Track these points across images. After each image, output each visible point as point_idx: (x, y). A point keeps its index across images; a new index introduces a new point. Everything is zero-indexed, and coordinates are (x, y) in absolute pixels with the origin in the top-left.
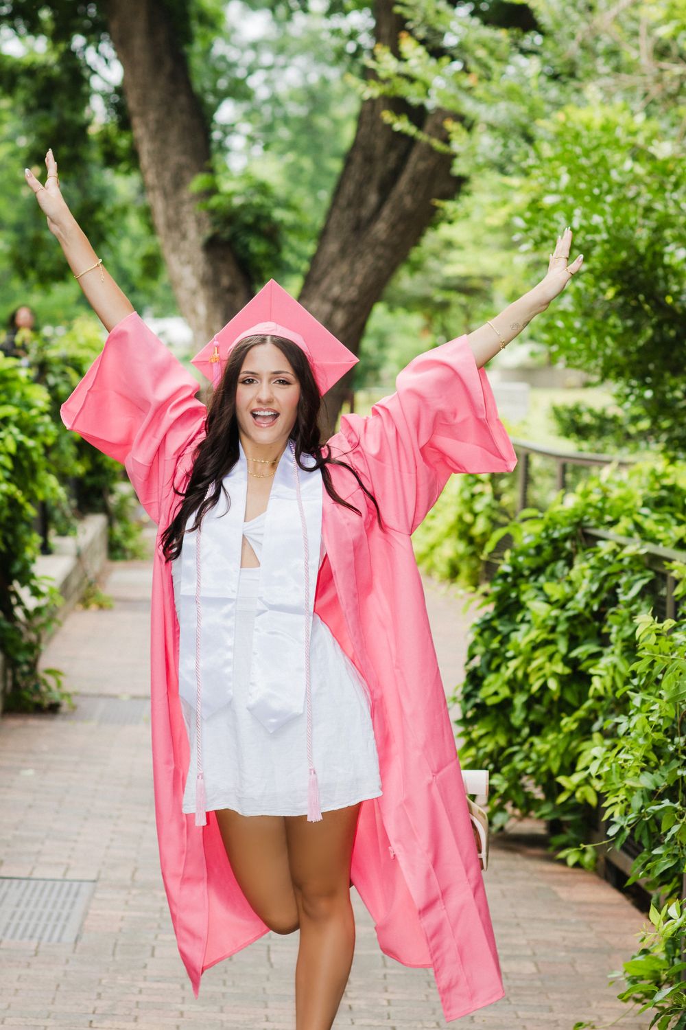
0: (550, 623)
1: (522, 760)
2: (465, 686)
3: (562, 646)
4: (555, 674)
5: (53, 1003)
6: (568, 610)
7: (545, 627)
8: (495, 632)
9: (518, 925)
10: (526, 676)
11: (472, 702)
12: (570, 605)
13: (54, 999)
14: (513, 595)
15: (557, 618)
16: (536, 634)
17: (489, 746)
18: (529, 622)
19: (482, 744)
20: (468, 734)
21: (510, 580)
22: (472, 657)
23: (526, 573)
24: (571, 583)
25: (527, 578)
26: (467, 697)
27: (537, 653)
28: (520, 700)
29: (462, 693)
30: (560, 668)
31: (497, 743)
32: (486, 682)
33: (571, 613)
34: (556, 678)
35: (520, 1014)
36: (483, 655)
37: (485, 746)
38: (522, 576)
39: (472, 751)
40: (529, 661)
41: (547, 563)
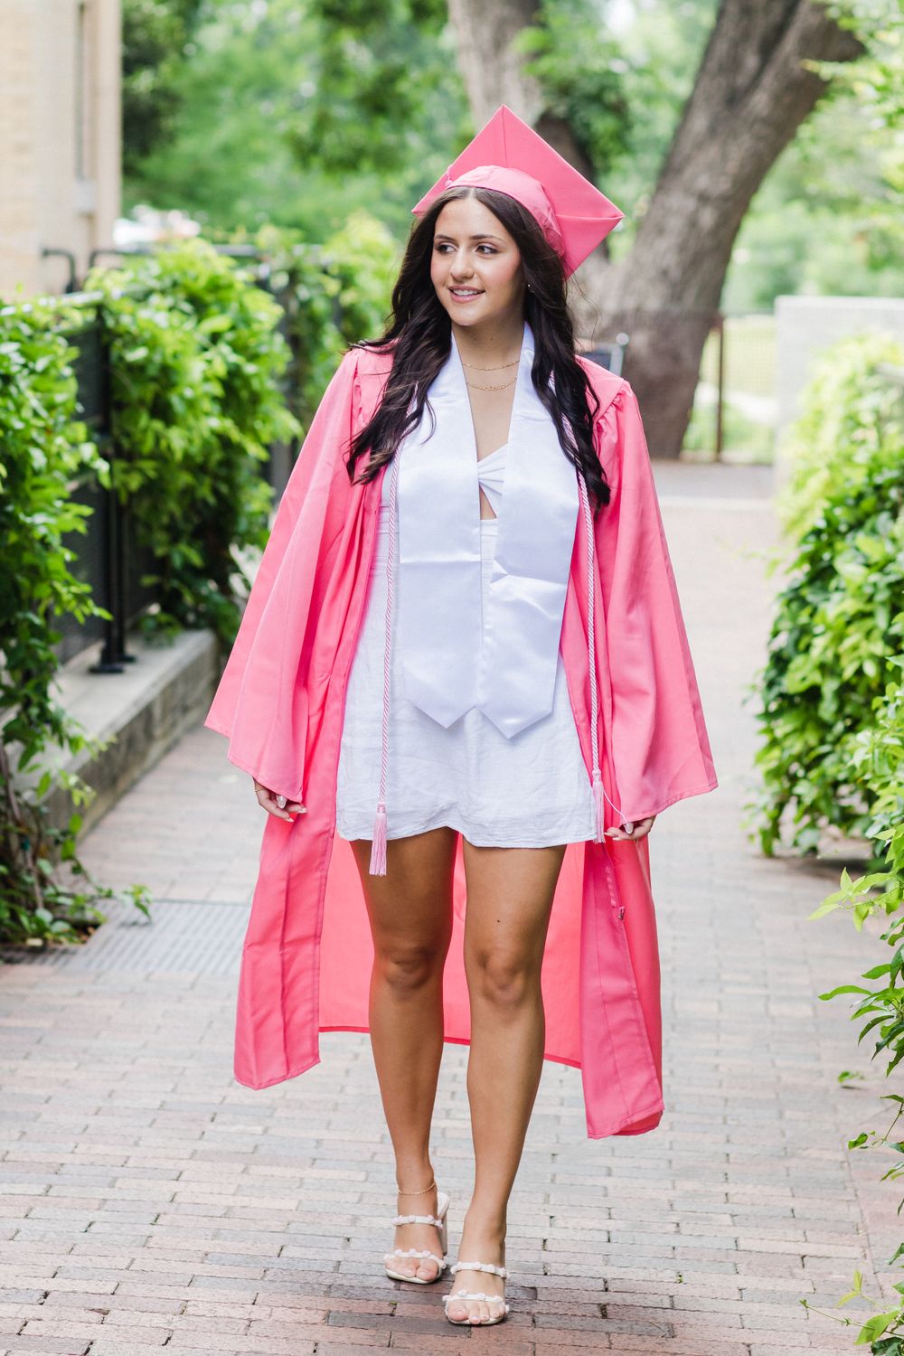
0: (868, 590)
1: (833, 764)
2: (767, 671)
3: (881, 619)
4: (873, 656)
5: (200, 1042)
6: (888, 574)
7: (862, 595)
8: (803, 603)
9: (805, 962)
10: (837, 657)
11: (776, 690)
12: (891, 567)
13: (202, 1038)
14: (826, 556)
15: (875, 585)
16: (852, 606)
17: (796, 746)
18: (843, 590)
19: (787, 743)
20: (770, 730)
21: (824, 537)
22: (776, 634)
23: (843, 528)
24: (894, 540)
25: (844, 535)
26: (771, 684)
27: (852, 629)
28: (829, 687)
29: (764, 679)
30: (879, 648)
31: (806, 743)
32: (792, 666)
33: (892, 578)
34: (874, 661)
35: (778, 1062)
36: (791, 631)
37: (792, 746)
38: (837, 532)
39: (776, 753)
40: (840, 638)
41: (868, 515)
